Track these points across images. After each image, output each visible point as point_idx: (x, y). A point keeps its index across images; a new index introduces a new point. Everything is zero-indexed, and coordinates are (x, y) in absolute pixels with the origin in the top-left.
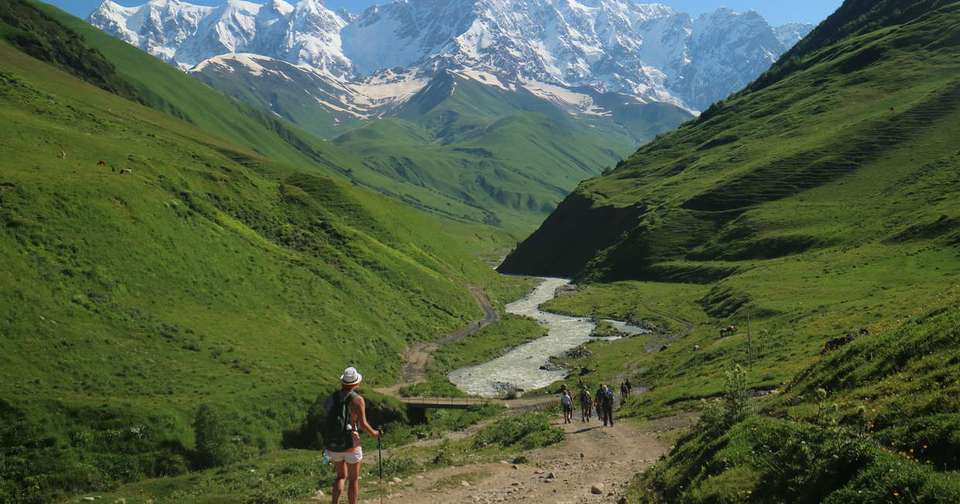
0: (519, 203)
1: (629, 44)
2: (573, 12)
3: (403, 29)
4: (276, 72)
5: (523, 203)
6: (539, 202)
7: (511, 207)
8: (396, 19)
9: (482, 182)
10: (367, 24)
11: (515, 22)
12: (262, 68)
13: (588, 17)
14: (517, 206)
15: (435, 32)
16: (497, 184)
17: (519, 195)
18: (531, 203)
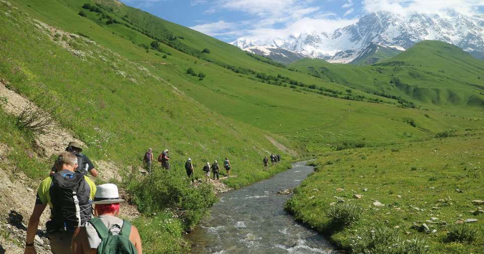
0: (438, 98)
1: (475, 33)
2: (442, 20)
3: (353, 37)
4: (279, 54)
5: (443, 98)
6: (461, 95)
7: (430, 101)
8: (350, 34)
9: (398, 83)
10: (336, 38)
11: (411, 28)
12: (270, 51)
13: (451, 22)
14: (436, 101)
15: (369, 37)
16: (412, 83)
17: (437, 91)
18: (452, 97)
